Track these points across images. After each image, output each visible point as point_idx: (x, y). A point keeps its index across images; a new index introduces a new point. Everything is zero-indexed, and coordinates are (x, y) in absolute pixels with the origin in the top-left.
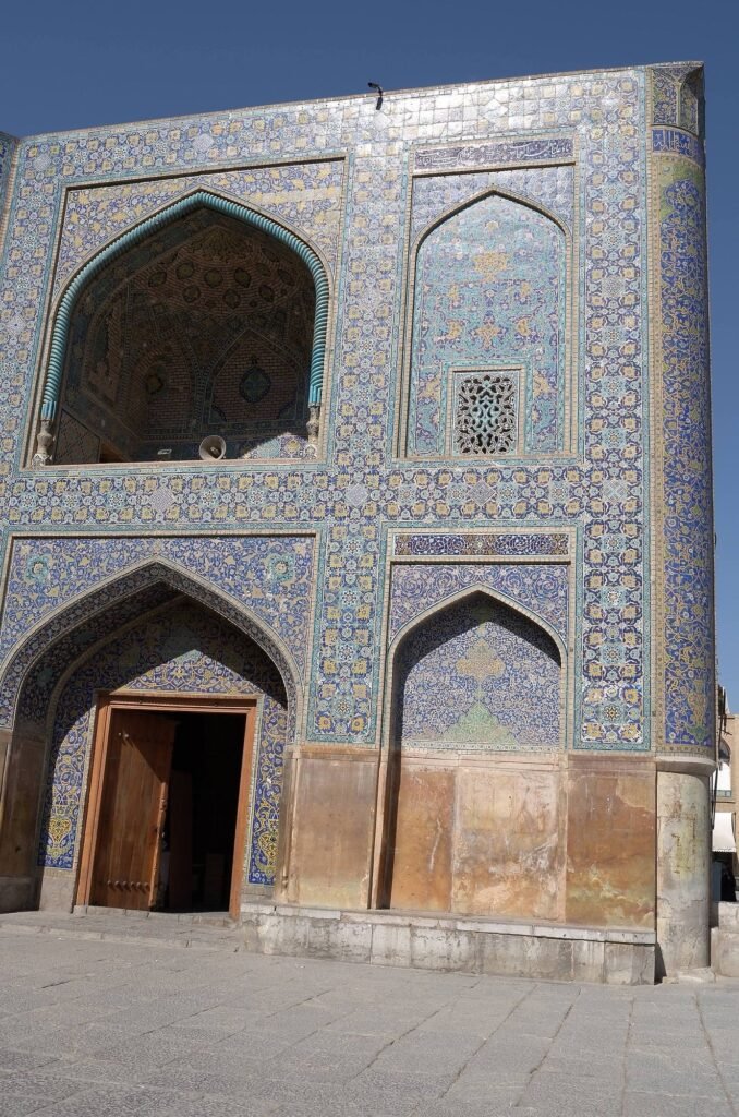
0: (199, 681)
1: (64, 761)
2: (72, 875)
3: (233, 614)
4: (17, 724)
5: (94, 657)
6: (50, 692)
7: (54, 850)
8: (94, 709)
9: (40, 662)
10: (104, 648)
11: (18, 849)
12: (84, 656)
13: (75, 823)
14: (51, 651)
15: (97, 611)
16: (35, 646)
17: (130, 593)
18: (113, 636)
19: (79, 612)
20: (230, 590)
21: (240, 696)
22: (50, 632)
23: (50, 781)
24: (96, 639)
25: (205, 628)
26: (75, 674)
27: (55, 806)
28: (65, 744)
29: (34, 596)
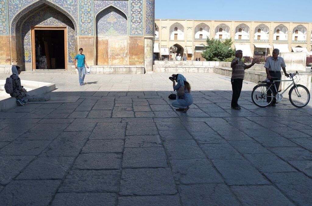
0: (53, 23)
1: (26, 41)
2: (31, 64)
3: (61, 10)
4: (16, 34)
5: (28, 19)
6: (20, 26)
7: (26, 59)
8: (30, 30)
9: (19, 21)
10: (31, 17)
11: (20, 59)
12: (26, 19)
13: (30, 54)
14: (21, 18)
15: (30, 10)
16: (17, 17)
17: (37, 6)
18: (32, 14)
19: (26, 10)
20: (60, 5)
21: (63, 26)
22: (20, 14)
23: (23, 45)
24: (29, 15)
25: (53, 12)
26: (25, 22)
27: (25, 50)
28: (25, 38)
29: (16, 7)
